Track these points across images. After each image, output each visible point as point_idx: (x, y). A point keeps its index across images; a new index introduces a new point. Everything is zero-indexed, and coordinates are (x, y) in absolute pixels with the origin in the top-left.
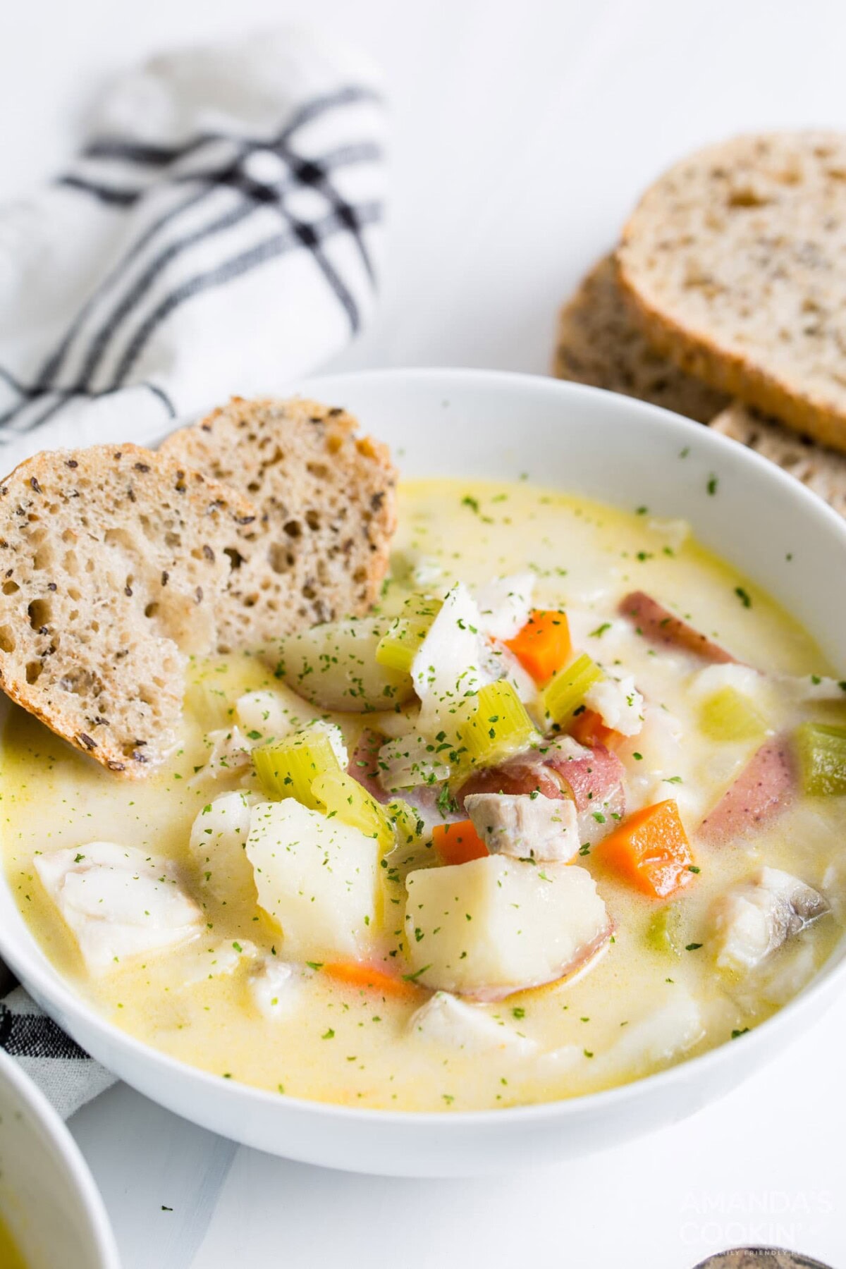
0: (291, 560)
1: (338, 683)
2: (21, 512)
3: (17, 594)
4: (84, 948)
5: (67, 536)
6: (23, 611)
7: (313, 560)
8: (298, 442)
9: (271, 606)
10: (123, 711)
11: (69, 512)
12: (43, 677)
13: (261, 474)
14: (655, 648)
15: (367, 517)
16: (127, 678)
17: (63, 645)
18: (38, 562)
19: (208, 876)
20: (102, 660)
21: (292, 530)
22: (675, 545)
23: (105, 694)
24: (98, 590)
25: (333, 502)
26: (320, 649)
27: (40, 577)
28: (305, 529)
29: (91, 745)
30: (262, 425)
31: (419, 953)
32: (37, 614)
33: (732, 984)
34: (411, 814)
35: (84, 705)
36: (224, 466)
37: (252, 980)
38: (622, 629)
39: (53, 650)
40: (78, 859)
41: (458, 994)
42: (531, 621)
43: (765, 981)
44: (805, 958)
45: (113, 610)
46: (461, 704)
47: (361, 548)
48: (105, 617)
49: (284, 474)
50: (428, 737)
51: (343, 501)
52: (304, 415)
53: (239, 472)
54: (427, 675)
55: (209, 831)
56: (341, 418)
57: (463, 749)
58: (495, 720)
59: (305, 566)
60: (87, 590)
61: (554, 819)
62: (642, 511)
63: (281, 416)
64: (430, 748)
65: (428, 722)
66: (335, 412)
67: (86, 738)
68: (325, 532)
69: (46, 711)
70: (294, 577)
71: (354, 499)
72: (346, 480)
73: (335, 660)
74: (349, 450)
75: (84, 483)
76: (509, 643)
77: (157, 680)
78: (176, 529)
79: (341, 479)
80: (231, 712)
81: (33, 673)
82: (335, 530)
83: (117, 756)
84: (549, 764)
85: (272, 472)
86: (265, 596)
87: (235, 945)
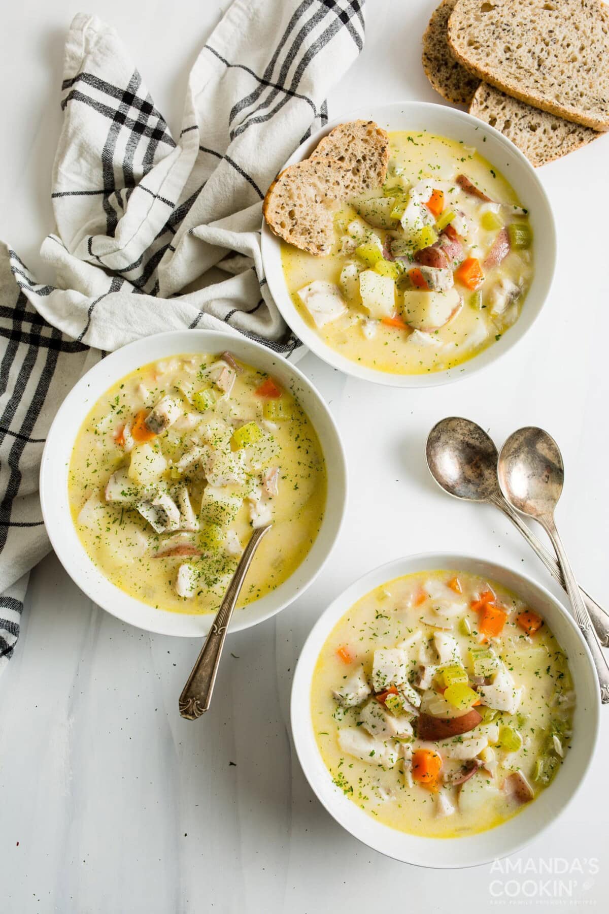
0: (358, 171)
1: (378, 219)
2: (285, 185)
3: (285, 210)
4: (315, 321)
5: (298, 188)
6: (287, 215)
7: (365, 171)
8: (359, 134)
9: (354, 187)
10: (317, 237)
11: (298, 181)
12: (294, 232)
13: (348, 145)
14: (468, 195)
15: (380, 155)
16: (317, 227)
17: (299, 222)
18: (290, 197)
19: (346, 290)
20: (309, 224)
21: (359, 161)
22: (471, 155)
23: (311, 234)
24: (308, 203)
25: (370, 151)
26: (371, 208)
27: (291, 202)
28: (362, 161)
29: (309, 250)
30: (348, 130)
31: (409, 317)
32: (291, 214)
33: (495, 319)
34: (402, 265)
35: (306, 239)
36: (337, 146)
37: (363, 327)
38: (458, 189)
39: (296, 224)
40: (310, 290)
41: (421, 330)
42: (433, 195)
43: (504, 318)
44: (515, 310)
45: (313, 209)
46: (417, 233)
47: (379, 165)
48: (310, 211)
49: (355, 144)
50: (406, 241)
51: (373, 150)
52: (360, 125)
53: (342, 146)
54: (406, 221)
55: (346, 277)
56: (372, 124)
57: (417, 245)
58: (427, 239)
59: (363, 173)
60: (305, 204)
61: (447, 277)
62: (461, 142)
63: (354, 126)
64: (407, 245)
65: (406, 237)
66: (370, 123)
67: (307, 248)
68: (368, 161)
69: (296, 243)
70: (360, 177)
71: (376, 149)
72: (374, 143)
73: (376, 212)
74: (374, 133)
75: (302, 171)
76: (427, 204)
77: (325, 226)
78: (328, 178)
79: (372, 142)
80: (346, 230)
81: (291, 231)
82: (371, 160)
83: (316, 251)
84: (441, 248)
85: (352, 145)
86: (352, 185)
87: (357, 317)
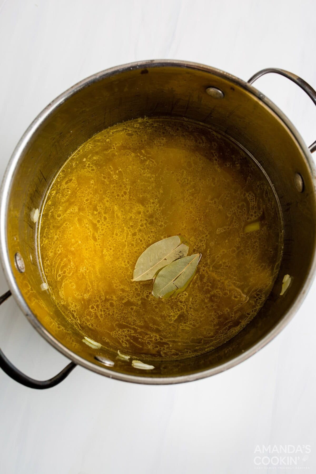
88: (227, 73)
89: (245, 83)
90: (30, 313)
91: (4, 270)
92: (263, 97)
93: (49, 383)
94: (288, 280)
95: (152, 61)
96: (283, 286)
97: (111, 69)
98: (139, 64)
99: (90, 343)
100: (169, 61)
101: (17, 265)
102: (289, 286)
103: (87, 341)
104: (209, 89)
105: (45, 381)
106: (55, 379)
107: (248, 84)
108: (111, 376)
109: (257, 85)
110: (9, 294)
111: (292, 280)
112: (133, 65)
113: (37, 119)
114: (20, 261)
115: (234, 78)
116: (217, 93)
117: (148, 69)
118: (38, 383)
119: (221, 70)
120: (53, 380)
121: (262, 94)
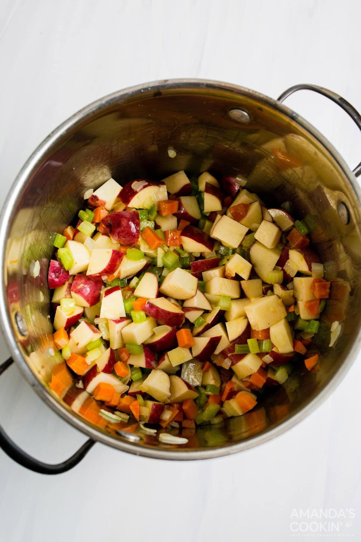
88: (253, 91)
89: (275, 101)
90: (36, 383)
91: (3, 332)
92: (297, 117)
93: (63, 466)
94: (337, 328)
95: (166, 81)
96: (332, 336)
97: (118, 92)
98: (151, 85)
99: (108, 416)
100: (185, 81)
101: (18, 328)
102: (340, 335)
103: (104, 414)
104: (232, 111)
105: (59, 465)
106: (69, 462)
107: (279, 103)
108: (138, 453)
109: (289, 103)
110: (10, 362)
111: (342, 327)
112: (145, 86)
113: (34, 153)
114: (21, 322)
115: (261, 96)
116: (243, 116)
117: (162, 91)
118: (50, 468)
119: (246, 88)
120: (67, 463)
121: (295, 113)
